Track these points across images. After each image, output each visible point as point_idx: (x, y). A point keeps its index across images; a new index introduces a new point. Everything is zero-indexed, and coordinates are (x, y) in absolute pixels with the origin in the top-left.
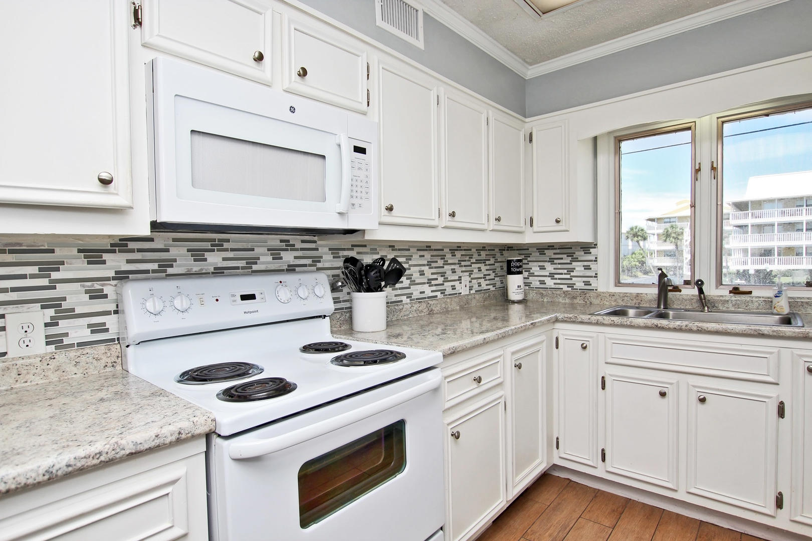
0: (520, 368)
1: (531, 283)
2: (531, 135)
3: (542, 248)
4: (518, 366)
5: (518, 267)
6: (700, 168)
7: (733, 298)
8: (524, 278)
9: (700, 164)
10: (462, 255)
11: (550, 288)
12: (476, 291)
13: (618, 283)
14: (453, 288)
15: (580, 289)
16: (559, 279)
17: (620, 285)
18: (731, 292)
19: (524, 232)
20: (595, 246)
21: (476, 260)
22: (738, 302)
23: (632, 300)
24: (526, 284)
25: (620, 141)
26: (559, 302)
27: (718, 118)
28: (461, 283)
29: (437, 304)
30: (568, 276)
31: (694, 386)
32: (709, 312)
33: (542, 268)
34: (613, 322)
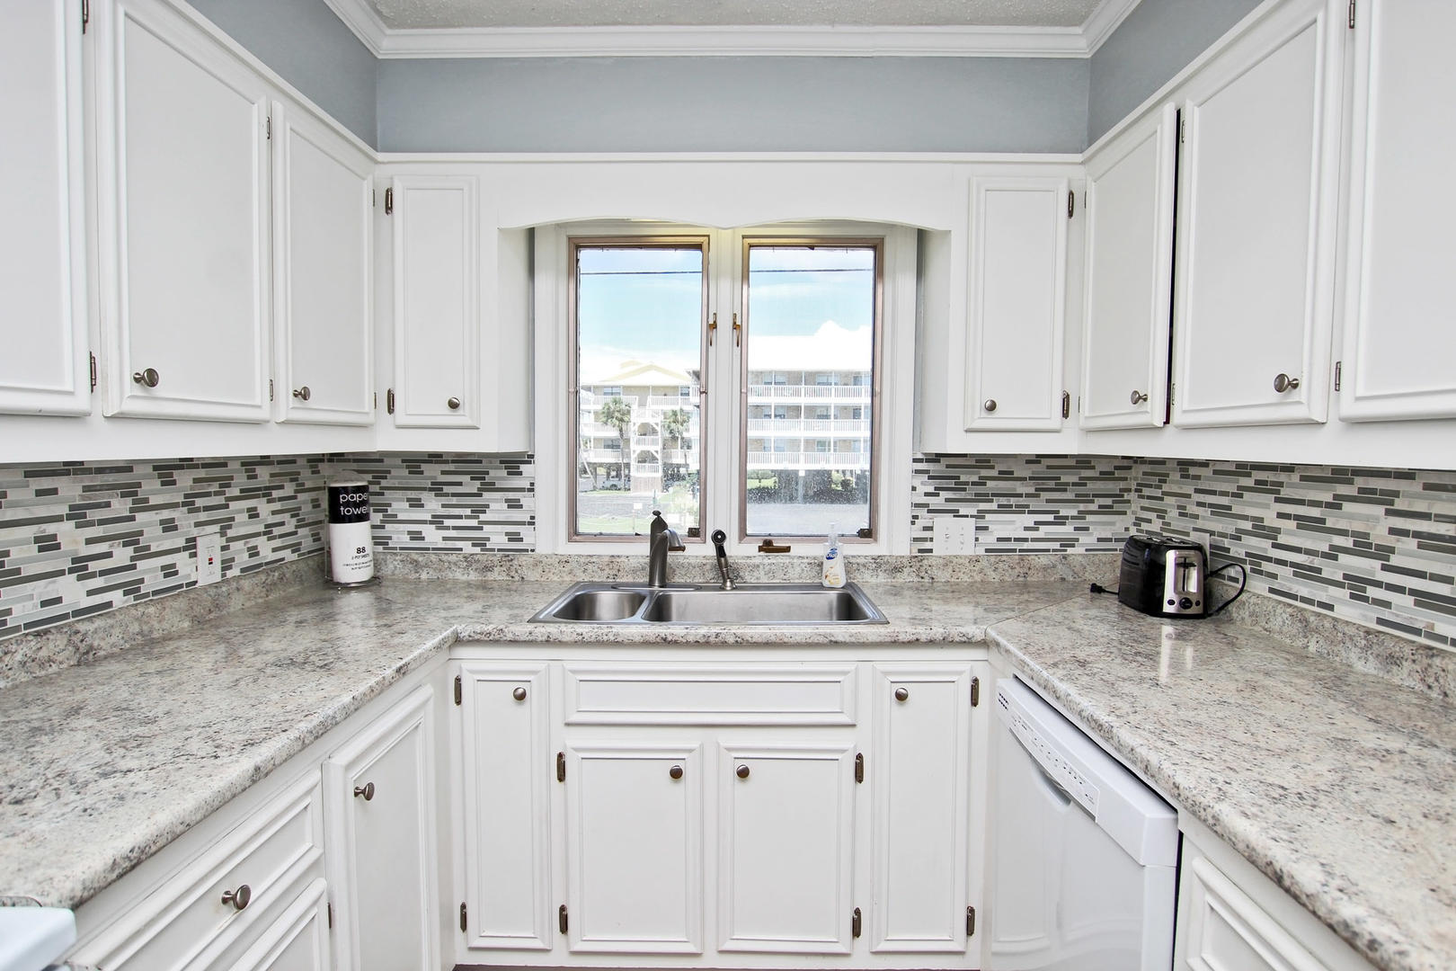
0: (368, 798)
1: (390, 538)
2: (389, 194)
3: (414, 462)
4: (363, 792)
5: (357, 505)
6: (715, 322)
7: (766, 561)
8: (374, 527)
9: (715, 314)
10: (196, 481)
11: (434, 549)
12: (243, 570)
13: (574, 534)
14: (170, 571)
15: (499, 550)
16: (455, 528)
17: (577, 538)
18: (761, 549)
19: (372, 425)
20: (529, 458)
21: (242, 491)
22: (773, 567)
23: (602, 570)
24: (378, 541)
25: (578, 247)
26: (455, 581)
27: (744, 237)
28: (194, 555)
29: (112, 626)
30: (474, 523)
31: (729, 749)
32: (733, 589)
33: (416, 504)
34: (580, 638)
